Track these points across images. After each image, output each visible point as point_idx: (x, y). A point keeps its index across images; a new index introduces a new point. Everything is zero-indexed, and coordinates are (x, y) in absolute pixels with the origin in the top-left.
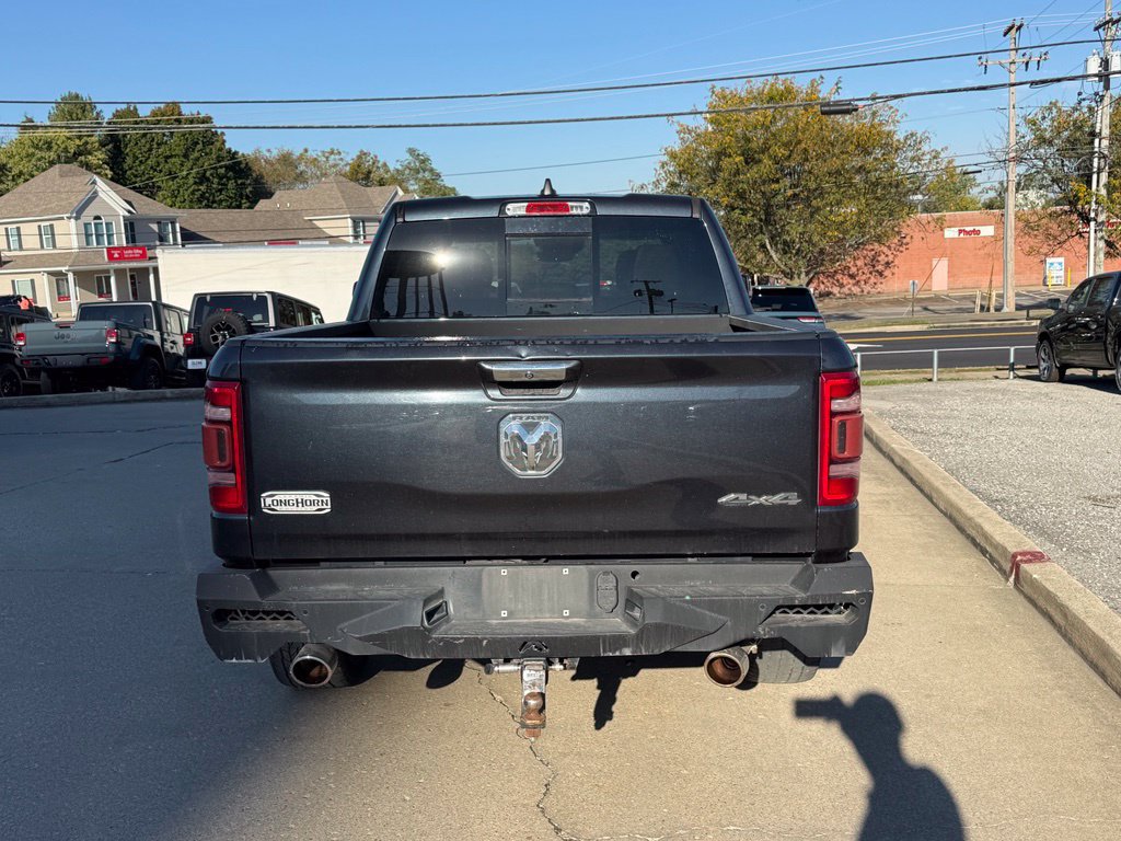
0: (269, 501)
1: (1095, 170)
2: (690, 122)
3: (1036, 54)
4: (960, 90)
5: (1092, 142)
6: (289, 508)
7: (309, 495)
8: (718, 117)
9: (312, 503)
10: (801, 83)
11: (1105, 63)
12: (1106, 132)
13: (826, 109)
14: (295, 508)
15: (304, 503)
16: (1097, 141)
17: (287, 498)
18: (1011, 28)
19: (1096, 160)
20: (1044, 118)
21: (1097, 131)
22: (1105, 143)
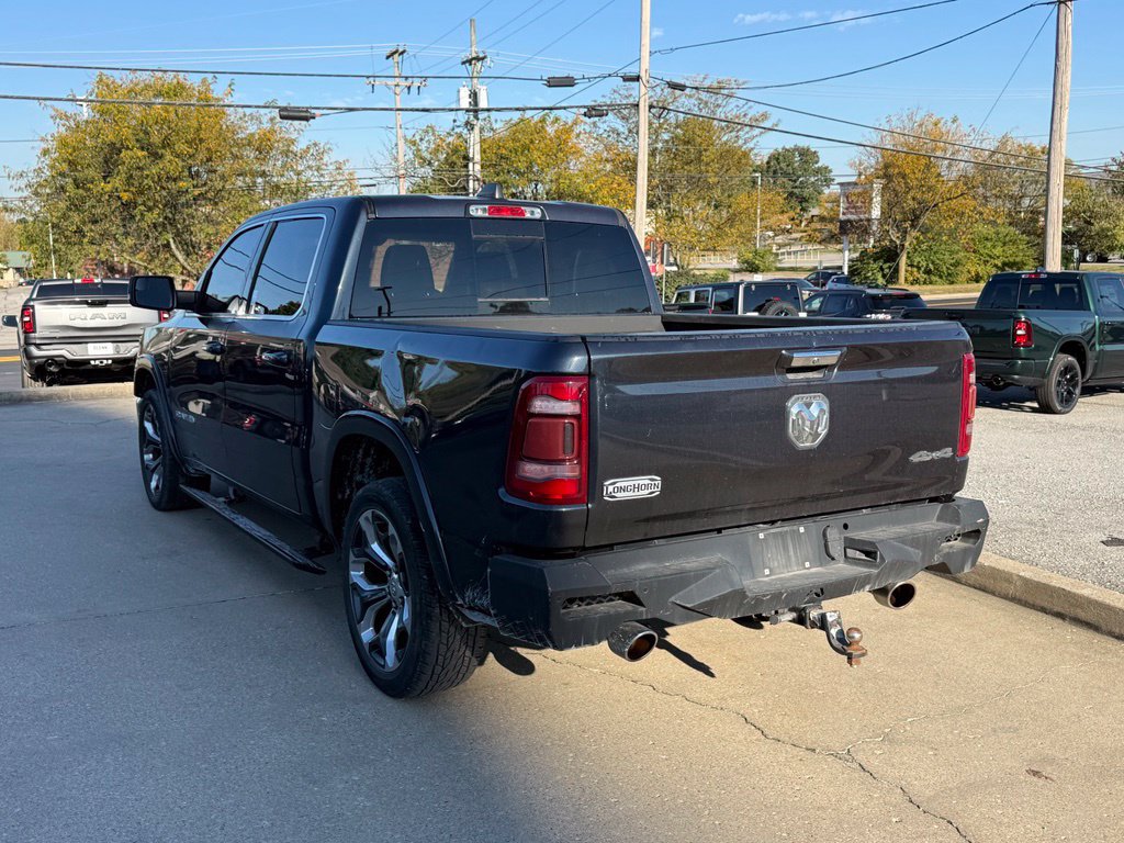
0: (611, 489)
1: (471, 191)
2: (69, 108)
3: (417, 83)
4: (406, 110)
5: (466, 166)
6: (626, 494)
7: (643, 480)
8: (108, 106)
9: (647, 486)
10: (194, 81)
11: (474, 95)
12: (478, 158)
13: (285, 113)
14: (631, 493)
15: (639, 488)
16: (471, 165)
17: (626, 484)
18: (395, 53)
19: (471, 182)
20: (421, 140)
21: (471, 156)
22: (478, 167)
